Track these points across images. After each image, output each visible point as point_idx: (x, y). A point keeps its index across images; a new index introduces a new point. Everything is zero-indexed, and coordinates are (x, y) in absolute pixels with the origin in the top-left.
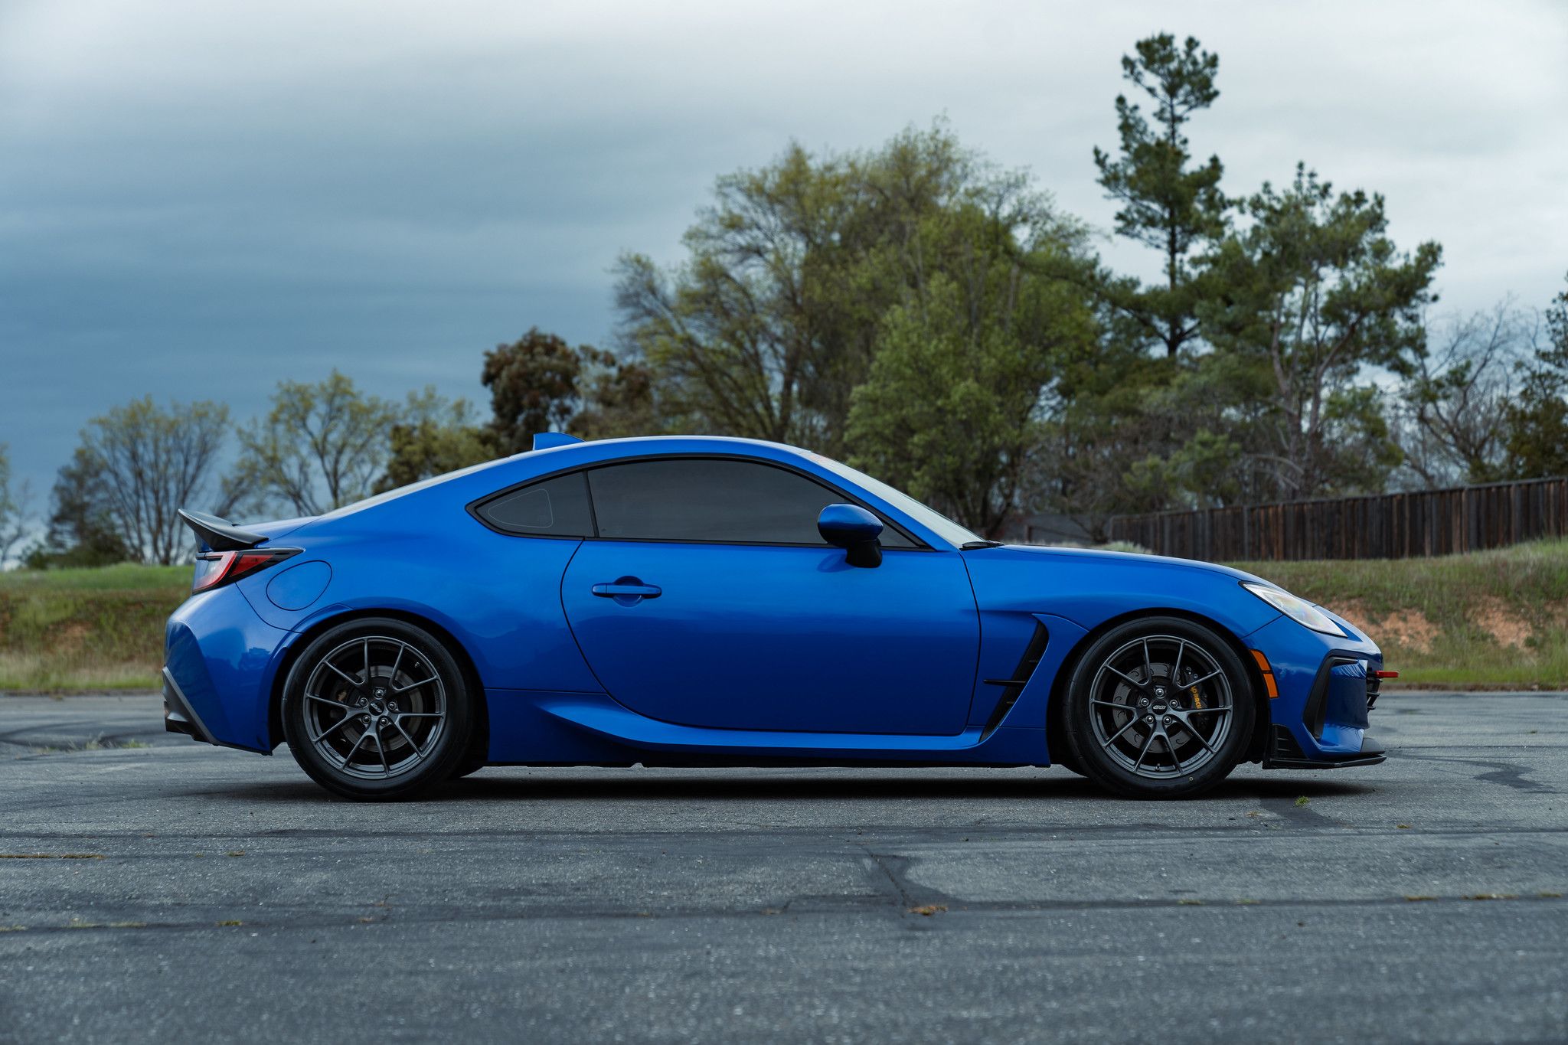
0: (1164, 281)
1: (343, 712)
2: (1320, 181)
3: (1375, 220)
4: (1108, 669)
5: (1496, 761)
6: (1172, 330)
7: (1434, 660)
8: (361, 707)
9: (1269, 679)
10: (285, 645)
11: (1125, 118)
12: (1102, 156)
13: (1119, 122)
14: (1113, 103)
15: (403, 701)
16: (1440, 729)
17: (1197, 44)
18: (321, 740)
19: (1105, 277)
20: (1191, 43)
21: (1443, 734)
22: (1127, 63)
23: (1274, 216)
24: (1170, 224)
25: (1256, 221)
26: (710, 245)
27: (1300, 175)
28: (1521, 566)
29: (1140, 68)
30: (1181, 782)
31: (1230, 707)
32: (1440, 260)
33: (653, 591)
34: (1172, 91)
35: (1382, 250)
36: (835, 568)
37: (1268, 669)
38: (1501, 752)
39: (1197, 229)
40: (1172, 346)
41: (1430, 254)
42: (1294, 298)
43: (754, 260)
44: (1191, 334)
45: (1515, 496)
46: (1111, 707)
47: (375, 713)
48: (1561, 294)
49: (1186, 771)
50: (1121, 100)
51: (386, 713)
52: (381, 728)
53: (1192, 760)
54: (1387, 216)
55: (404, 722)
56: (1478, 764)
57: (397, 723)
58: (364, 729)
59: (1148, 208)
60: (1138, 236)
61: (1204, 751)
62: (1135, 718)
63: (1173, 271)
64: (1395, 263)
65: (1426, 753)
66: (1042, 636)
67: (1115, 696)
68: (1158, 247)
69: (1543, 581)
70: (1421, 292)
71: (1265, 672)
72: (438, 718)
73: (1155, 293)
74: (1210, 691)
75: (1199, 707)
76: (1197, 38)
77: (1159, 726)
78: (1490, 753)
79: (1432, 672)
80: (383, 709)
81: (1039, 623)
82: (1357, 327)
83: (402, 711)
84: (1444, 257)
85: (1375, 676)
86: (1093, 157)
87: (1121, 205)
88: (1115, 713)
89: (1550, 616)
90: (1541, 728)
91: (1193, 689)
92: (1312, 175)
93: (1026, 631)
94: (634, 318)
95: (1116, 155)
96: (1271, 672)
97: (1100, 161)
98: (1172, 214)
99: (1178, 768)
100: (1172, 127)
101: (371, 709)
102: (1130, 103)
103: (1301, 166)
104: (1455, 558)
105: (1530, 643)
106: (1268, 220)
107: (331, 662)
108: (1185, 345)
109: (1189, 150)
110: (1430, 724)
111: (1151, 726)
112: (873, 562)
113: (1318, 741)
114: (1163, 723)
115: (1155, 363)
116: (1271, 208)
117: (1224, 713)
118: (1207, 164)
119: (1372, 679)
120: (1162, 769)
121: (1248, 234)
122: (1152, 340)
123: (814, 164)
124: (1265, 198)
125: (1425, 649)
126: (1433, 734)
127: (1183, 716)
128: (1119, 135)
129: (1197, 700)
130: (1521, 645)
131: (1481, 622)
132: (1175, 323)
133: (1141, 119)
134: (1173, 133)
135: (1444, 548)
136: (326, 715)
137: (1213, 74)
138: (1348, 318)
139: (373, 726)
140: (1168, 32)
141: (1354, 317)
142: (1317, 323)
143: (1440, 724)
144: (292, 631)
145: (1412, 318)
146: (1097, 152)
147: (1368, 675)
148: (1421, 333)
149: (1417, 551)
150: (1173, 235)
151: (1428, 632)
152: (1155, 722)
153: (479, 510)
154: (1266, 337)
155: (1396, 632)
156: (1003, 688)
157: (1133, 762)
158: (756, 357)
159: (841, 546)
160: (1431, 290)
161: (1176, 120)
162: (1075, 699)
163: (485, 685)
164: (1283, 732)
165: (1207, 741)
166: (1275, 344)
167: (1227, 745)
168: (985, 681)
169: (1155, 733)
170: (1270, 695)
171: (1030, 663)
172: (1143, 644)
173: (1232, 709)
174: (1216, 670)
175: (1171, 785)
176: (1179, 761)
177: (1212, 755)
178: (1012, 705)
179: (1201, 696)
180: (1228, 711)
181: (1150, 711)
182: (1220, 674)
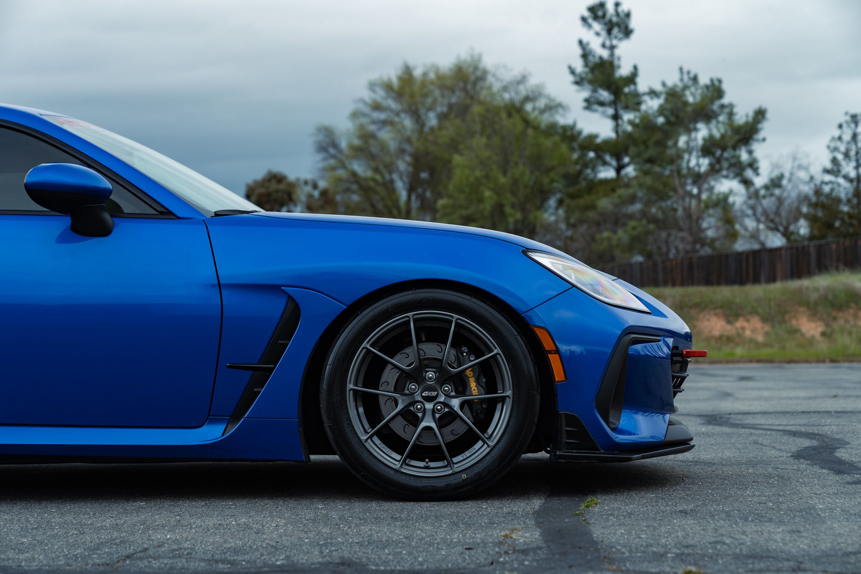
0: (613, 135)
4: (369, 351)
5: (810, 430)
6: (617, 163)
7: (765, 345)
9: (555, 361)
12: (573, 70)
16: (766, 394)
17: (620, 6)
20: (617, 6)
21: (767, 399)
22: (584, 19)
23: (669, 98)
24: (614, 103)
26: (364, 120)
27: (682, 72)
28: (816, 289)
29: (590, 20)
30: (453, 481)
31: (509, 393)
32: (766, 118)
34: (609, 32)
37: (554, 348)
38: (815, 419)
40: (618, 171)
41: (760, 114)
43: (388, 128)
44: (628, 165)
45: (813, 252)
46: (373, 393)
49: (457, 468)
50: (580, 41)
53: (467, 454)
56: (795, 434)
59: (601, 96)
60: (596, 111)
61: (480, 443)
63: (616, 129)
64: (739, 121)
65: (750, 420)
67: (383, 379)
68: (607, 117)
69: (830, 297)
70: (755, 137)
71: (550, 352)
73: (607, 143)
74: (487, 375)
75: (475, 392)
77: (428, 415)
78: (803, 420)
79: (765, 352)
81: (289, 297)
82: (721, 158)
85: (681, 355)
86: (569, 70)
87: (586, 94)
88: (379, 401)
89: (835, 319)
90: (840, 392)
91: (468, 373)
92: (688, 73)
93: (275, 308)
94: (325, 159)
95: (581, 70)
96: (556, 353)
97: (572, 72)
98: (615, 98)
99: (450, 464)
100: (611, 51)
103: (681, 69)
104: (778, 286)
105: (823, 334)
106: (666, 101)
108: (624, 171)
109: (622, 63)
110: (759, 389)
111: (420, 415)
113: (613, 430)
114: (434, 412)
115: (605, 182)
116: (668, 95)
117: (503, 400)
118: (630, 70)
119: (679, 359)
120: (432, 464)
121: (657, 109)
122: (606, 168)
123: (418, 73)
124: (664, 90)
125: (760, 338)
126: (759, 399)
127: (456, 404)
128: (581, 58)
129: (473, 385)
130: (818, 336)
131: (794, 322)
132: (619, 159)
133: (592, 49)
134: (612, 56)
135: (772, 279)
137: (629, 20)
138: (715, 153)
141: (718, 153)
142: (699, 157)
143: (766, 389)
145: (749, 153)
146: (571, 68)
147: (673, 355)
148: (756, 160)
149: (756, 280)
150: (615, 110)
151: (762, 328)
152: (424, 411)
155: (743, 328)
156: (250, 373)
157: (398, 457)
158: (392, 182)
160: (761, 135)
161: (613, 47)
162: (330, 385)
164: (572, 420)
165: (484, 433)
166: (675, 167)
167: (506, 436)
168: (228, 367)
169: (423, 424)
170: (557, 380)
171: (281, 344)
172: (408, 323)
173: (511, 397)
174: (493, 351)
175: (441, 484)
176: (452, 456)
177: (489, 449)
178: (260, 392)
179: (478, 381)
180: (507, 399)
181: (419, 398)
182: (498, 356)
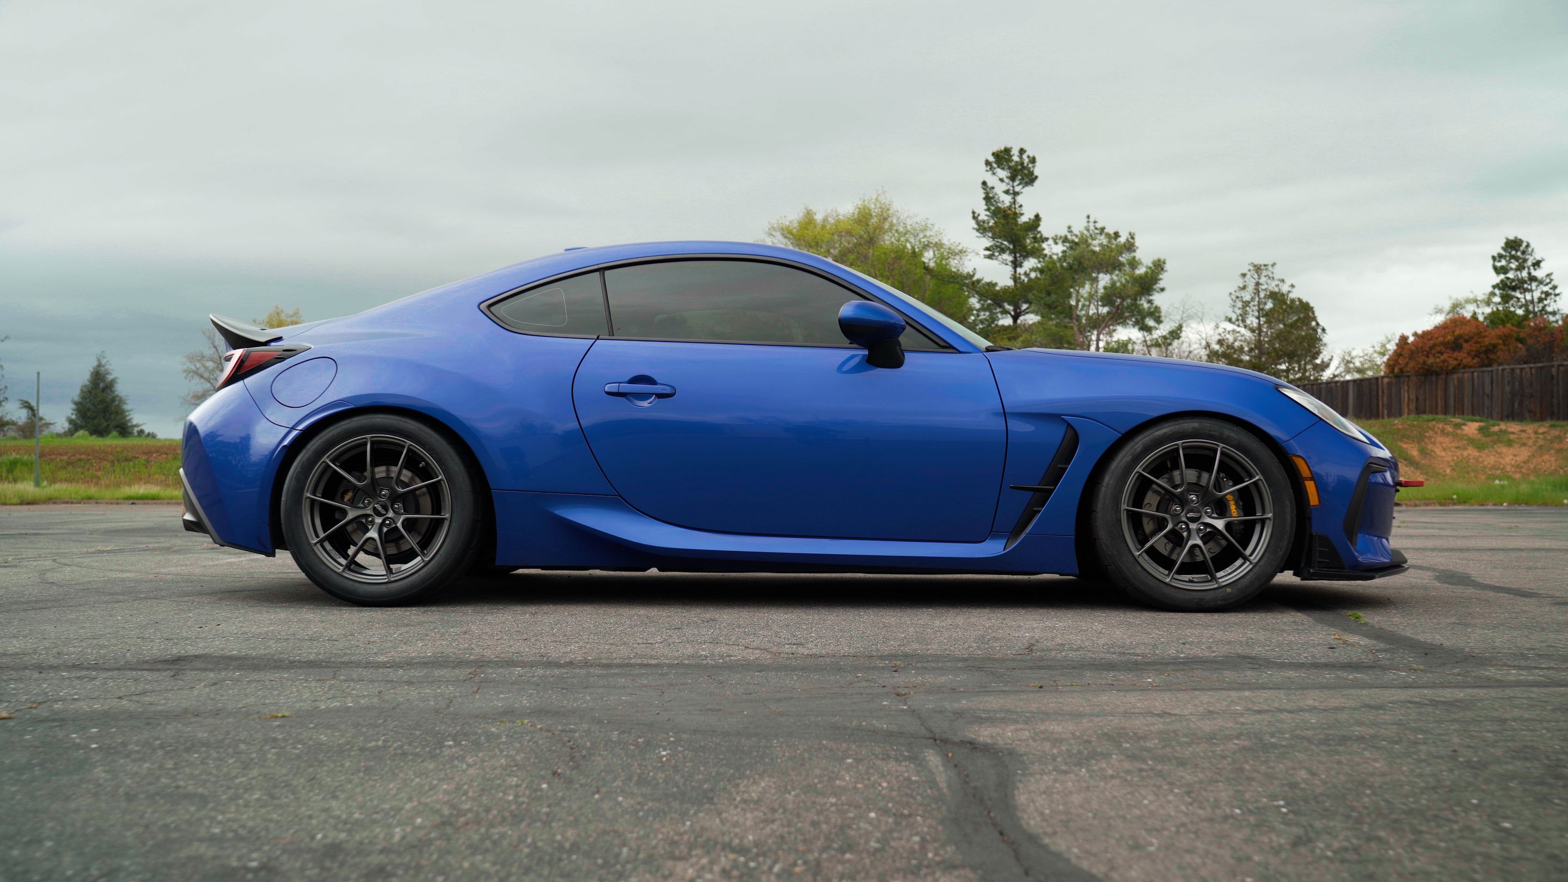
0: (1010, 283)
1: (344, 513)
2: (1099, 225)
3: (1130, 246)
4: (1141, 475)
6: (1015, 310)
8: (365, 507)
9: (1310, 486)
10: (286, 443)
11: (987, 194)
12: (976, 215)
13: (984, 196)
14: (980, 185)
15: (409, 501)
17: (1025, 151)
18: (321, 542)
19: (979, 281)
20: (1022, 151)
22: (988, 163)
23: (1074, 245)
24: (1013, 252)
25: (1065, 248)
27: (1088, 222)
29: (995, 165)
30: (1220, 594)
31: (1270, 516)
32: (1165, 269)
33: (668, 390)
34: (1013, 178)
35: (1134, 264)
36: (856, 369)
37: (1310, 475)
39: (1028, 254)
40: (1015, 318)
41: (1159, 266)
42: (1086, 290)
44: (1026, 312)
46: (1141, 513)
47: (379, 514)
48: (1239, 287)
49: (1223, 582)
50: (984, 183)
51: (391, 514)
52: (385, 529)
53: (1229, 570)
54: (1137, 244)
55: (408, 524)
57: (399, 525)
58: (368, 530)
59: (1002, 244)
60: (997, 259)
61: (1239, 562)
62: (1170, 526)
63: (1015, 278)
64: (1141, 271)
66: (1072, 442)
67: (1145, 503)
68: (1007, 264)
70: (1155, 287)
71: (1307, 479)
72: (444, 519)
73: (1005, 290)
74: (1247, 500)
75: (1235, 514)
76: (1025, 148)
77: (1194, 534)
80: (387, 511)
81: (1069, 425)
82: (1120, 307)
83: (406, 512)
84: (1167, 267)
85: (1401, 484)
86: (971, 215)
87: (988, 242)
88: (1145, 521)
91: (1228, 498)
92: (1095, 222)
93: (1056, 434)
95: (984, 216)
96: (1312, 479)
97: (975, 217)
98: (1014, 247)
99: (1214, 578)
100: (1014, 198)
101: (375, 509)
102: (990, 185)
103: (1088, 217)
106: (1071, 248)
107: (333, 461)
108: (1022, 318)
109: (1024, 210)
111: (1185, 534)
112: (895, 361)
113: (1357, 550)
114: (1199, 530)
115: (1005, 329)
116: (1073, 241)
117: (1263, 522)
118: (1032, 217)
120: (1198, 579)
121: (1060, 255)
122: (1004, 316)
123: (819, 217)
124: (1069, 237)
127: (1220, 524)
128: (984, 202)
129: (1233, 507)
132: (1017, 307)
133: (996, 194)
134: (1014, 203)
136: (329, 516)
137: (1033, 167)
138: (1115, 301)
139: (376, 527)
140: (1009, 146)
141: (1118, 301)
142: (1098, 305)
144: (293, 428)
145: (1150, 302)
146: (974, 213)
147: (1396, 484)
148: (1157, 309)
150: (1015, 257)
152: (1189, 531)
153: (492, 309)
154: (1069, 312)
156: (1031, 493)
157: (1167, 573)
159: (863, 346)
160: (1161, 284)
161: (1016, 194)
163: (492, 486)
164: (1324, 541)
165: (1245, 549)
166: (1074, 316)
167: (1265, 555)
168: (1012, 488)
169: (1190, 543)
170: (1312, 504)
171: (1060, 468)
172: (1177, 450)
173: (1272, 519)
174: (1255, 477)
175: (1208, 596)
176: (1218, 571)
177: (1251, 566)
178: (1040, 511)
179: (1237, 504)
180: (1268, 521)
181: (1184, 519)
182: (1260, 482)
